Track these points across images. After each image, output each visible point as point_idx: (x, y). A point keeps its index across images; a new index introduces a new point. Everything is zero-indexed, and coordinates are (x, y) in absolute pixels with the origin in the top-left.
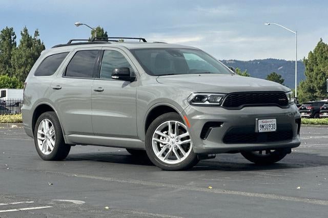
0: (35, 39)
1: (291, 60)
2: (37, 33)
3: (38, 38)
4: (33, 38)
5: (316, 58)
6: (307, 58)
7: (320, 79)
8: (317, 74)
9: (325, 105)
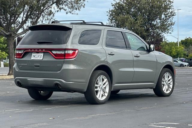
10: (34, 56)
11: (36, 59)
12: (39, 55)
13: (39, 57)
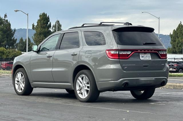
0: (4, 19)
1: (167, 35)
2: (6, 16)
3: (6, 19)
4: (3, 19)
5: (178, 34)
6: (172, 33)
7: (180, 46)
8: (178, 43)
9: (171, 63)
10: (143, 57)
11: (145, 59)
12: (147, 55)
13: (148, 58)
